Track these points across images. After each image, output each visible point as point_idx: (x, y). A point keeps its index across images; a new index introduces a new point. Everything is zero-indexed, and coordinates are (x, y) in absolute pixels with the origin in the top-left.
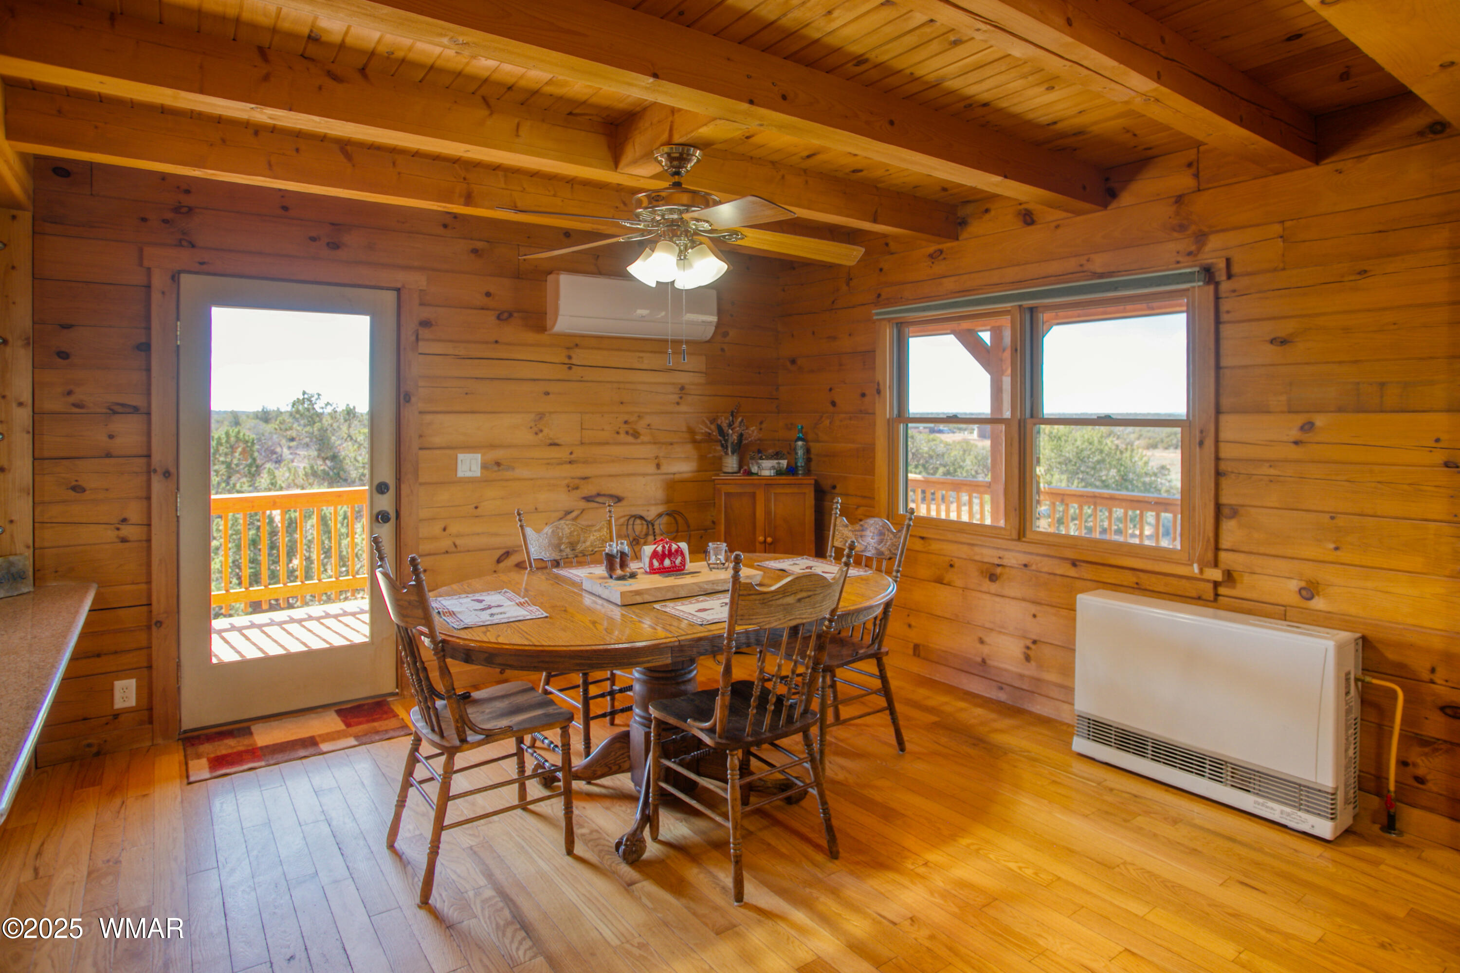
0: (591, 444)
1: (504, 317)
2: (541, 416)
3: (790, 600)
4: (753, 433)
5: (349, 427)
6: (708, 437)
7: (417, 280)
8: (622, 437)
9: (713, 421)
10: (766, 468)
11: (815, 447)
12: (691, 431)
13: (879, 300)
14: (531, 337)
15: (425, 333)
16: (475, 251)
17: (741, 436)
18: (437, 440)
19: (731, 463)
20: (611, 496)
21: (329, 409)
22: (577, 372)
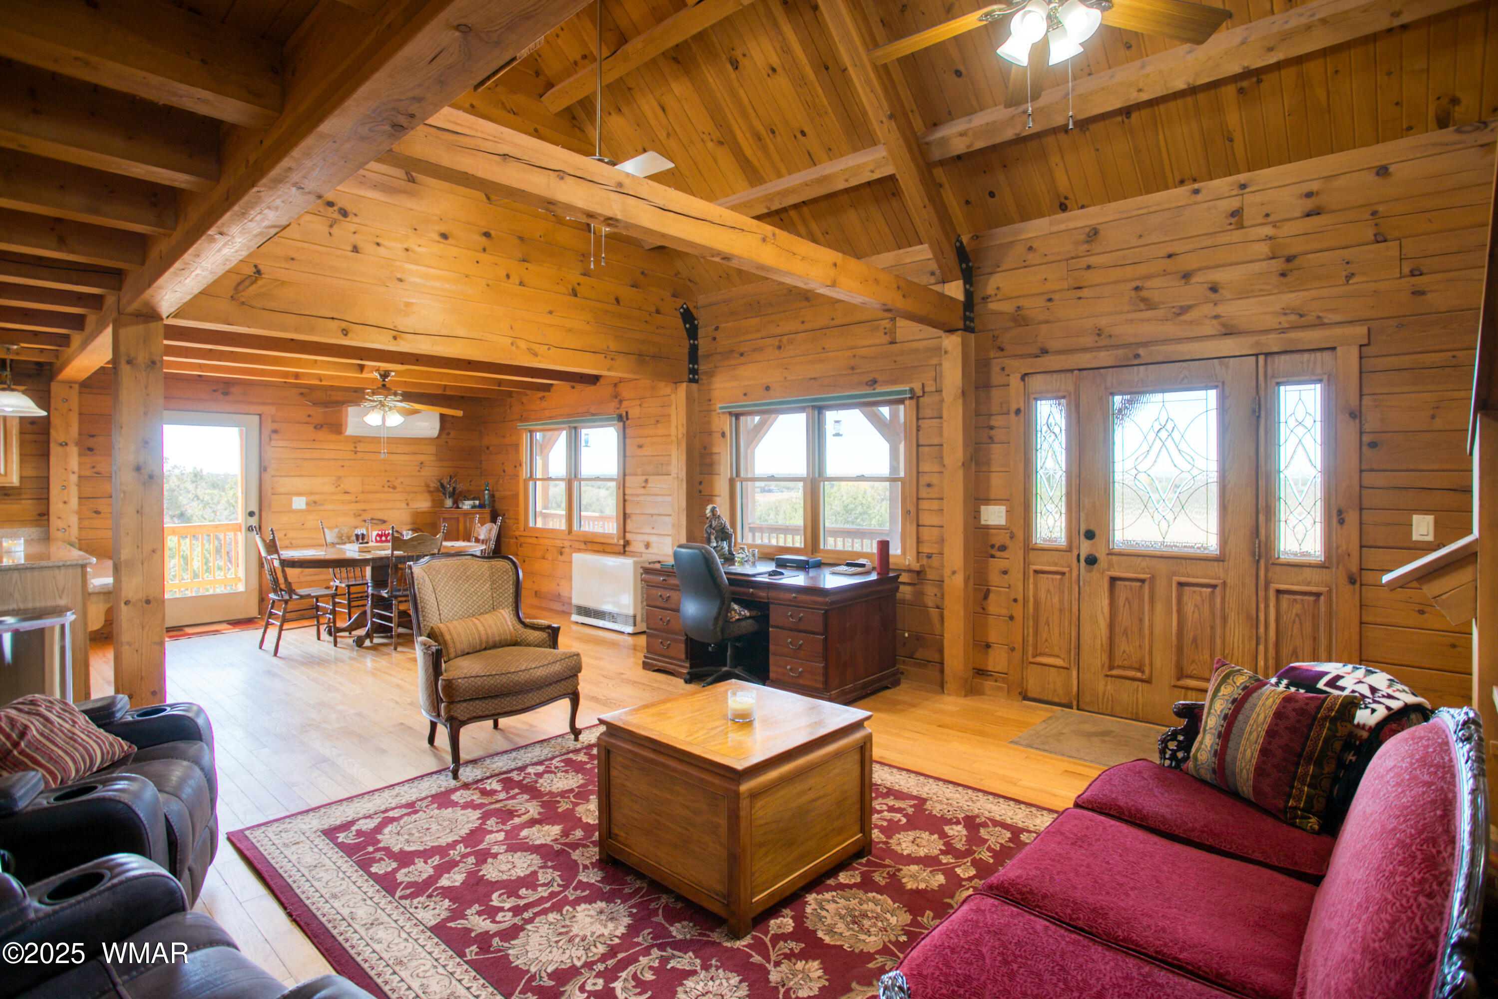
0: (368, 493)
1: (318, 427)
2: (340, 478)
3: (415, 543)
4: (460, 487)
5: (196, 488)
6: (437, 490)
7: (270, 410)
8: (386, 489)
9: (440, 481)
10: (467, 505)
11: (497, 494)
12: (428, 486)
13: (523, 419)
14: (334, 437)
15: (274, 436)
16: (302, 394)
17: (454, 488)
18: (281, 490)
19: (449, 503)
20: (380, 520)
21: (177, 472)
22: (359, 455)
